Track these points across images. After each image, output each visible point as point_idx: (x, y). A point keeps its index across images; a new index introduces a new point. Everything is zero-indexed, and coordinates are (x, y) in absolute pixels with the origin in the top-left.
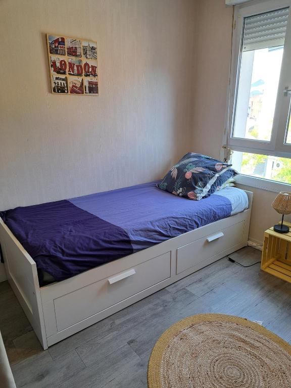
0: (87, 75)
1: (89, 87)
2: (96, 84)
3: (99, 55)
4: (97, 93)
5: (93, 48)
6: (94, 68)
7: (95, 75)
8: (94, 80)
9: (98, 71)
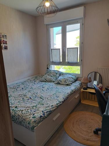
0: (3, 44)
1: (4, 48)
2: (7, 47)
3: (7, 38)
4: (7, 49)
5: (6, 36)
6: (6, 42)
7: (6, 44)
8: (6, 45)
9: (7, 43)
